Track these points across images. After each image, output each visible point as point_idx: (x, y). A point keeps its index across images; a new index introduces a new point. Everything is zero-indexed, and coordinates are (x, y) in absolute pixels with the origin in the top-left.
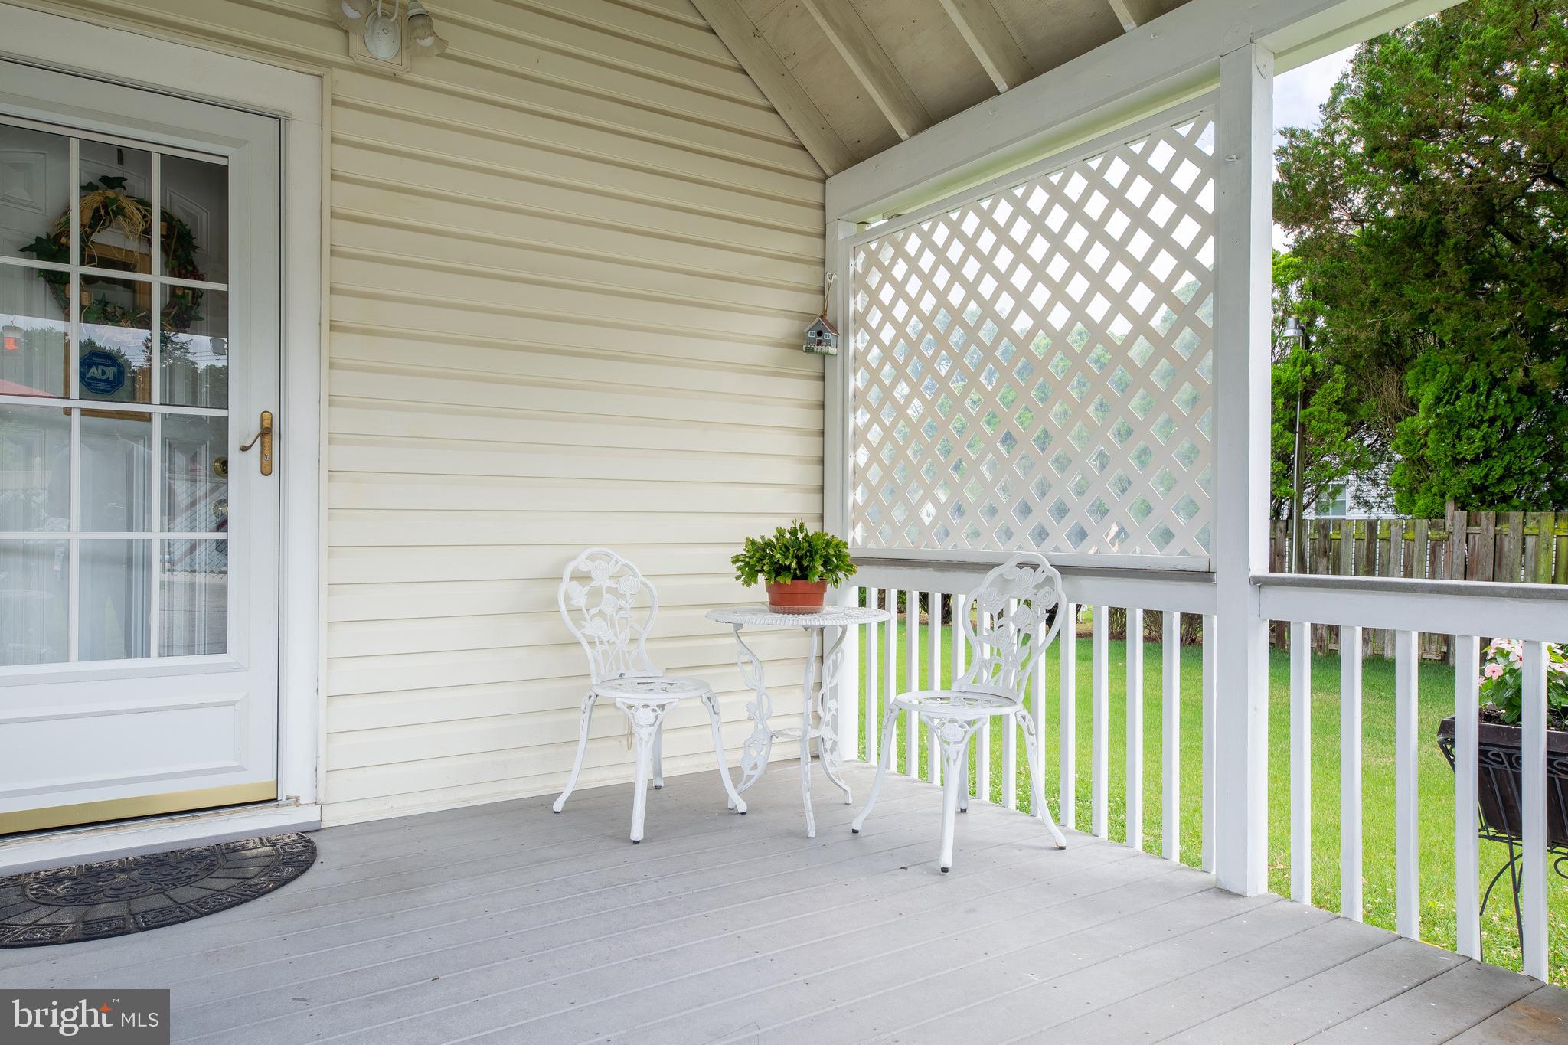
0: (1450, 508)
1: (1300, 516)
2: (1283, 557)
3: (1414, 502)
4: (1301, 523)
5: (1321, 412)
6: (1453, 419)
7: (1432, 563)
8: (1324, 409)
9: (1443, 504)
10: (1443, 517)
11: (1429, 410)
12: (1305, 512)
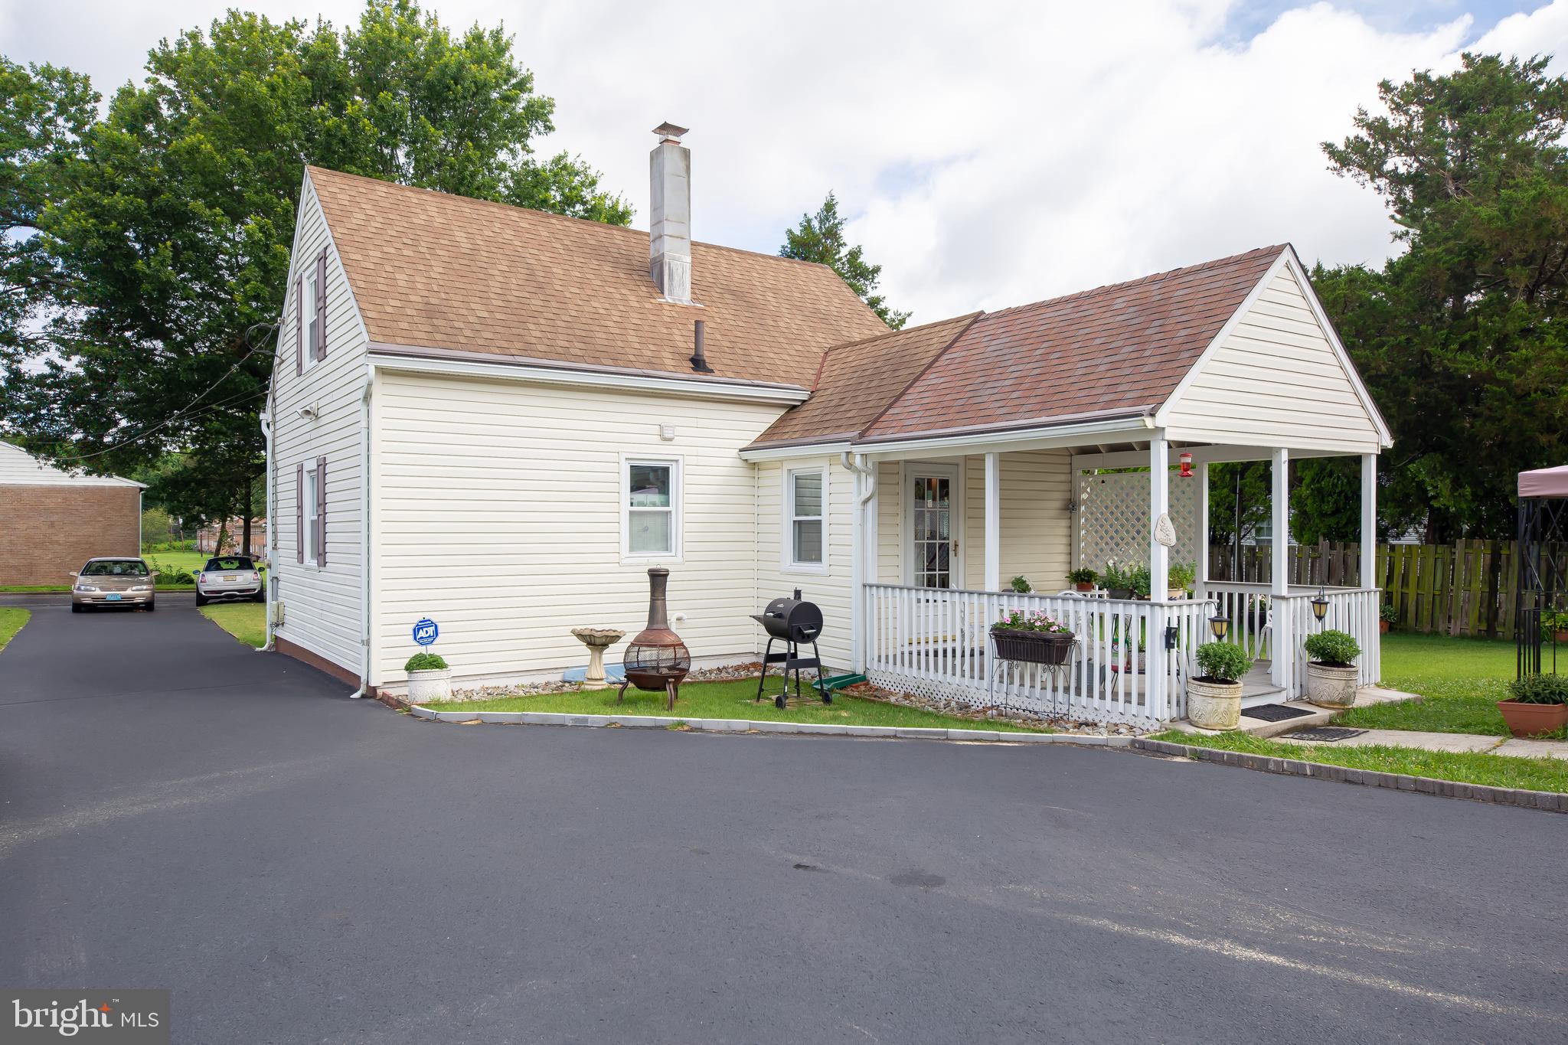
0: (1321, 539)
1: (1239, 542)
2: (1230, 567)
3: (1302, 536)
4: (1240, 547)
5: (1251, 483)
6: (1320, 491)
7: (1312, 570)
8: (1253, 481)
9: (1318, 537)
10: (1318, 545)
11: (1308, 486)
12: (1242, 541)
